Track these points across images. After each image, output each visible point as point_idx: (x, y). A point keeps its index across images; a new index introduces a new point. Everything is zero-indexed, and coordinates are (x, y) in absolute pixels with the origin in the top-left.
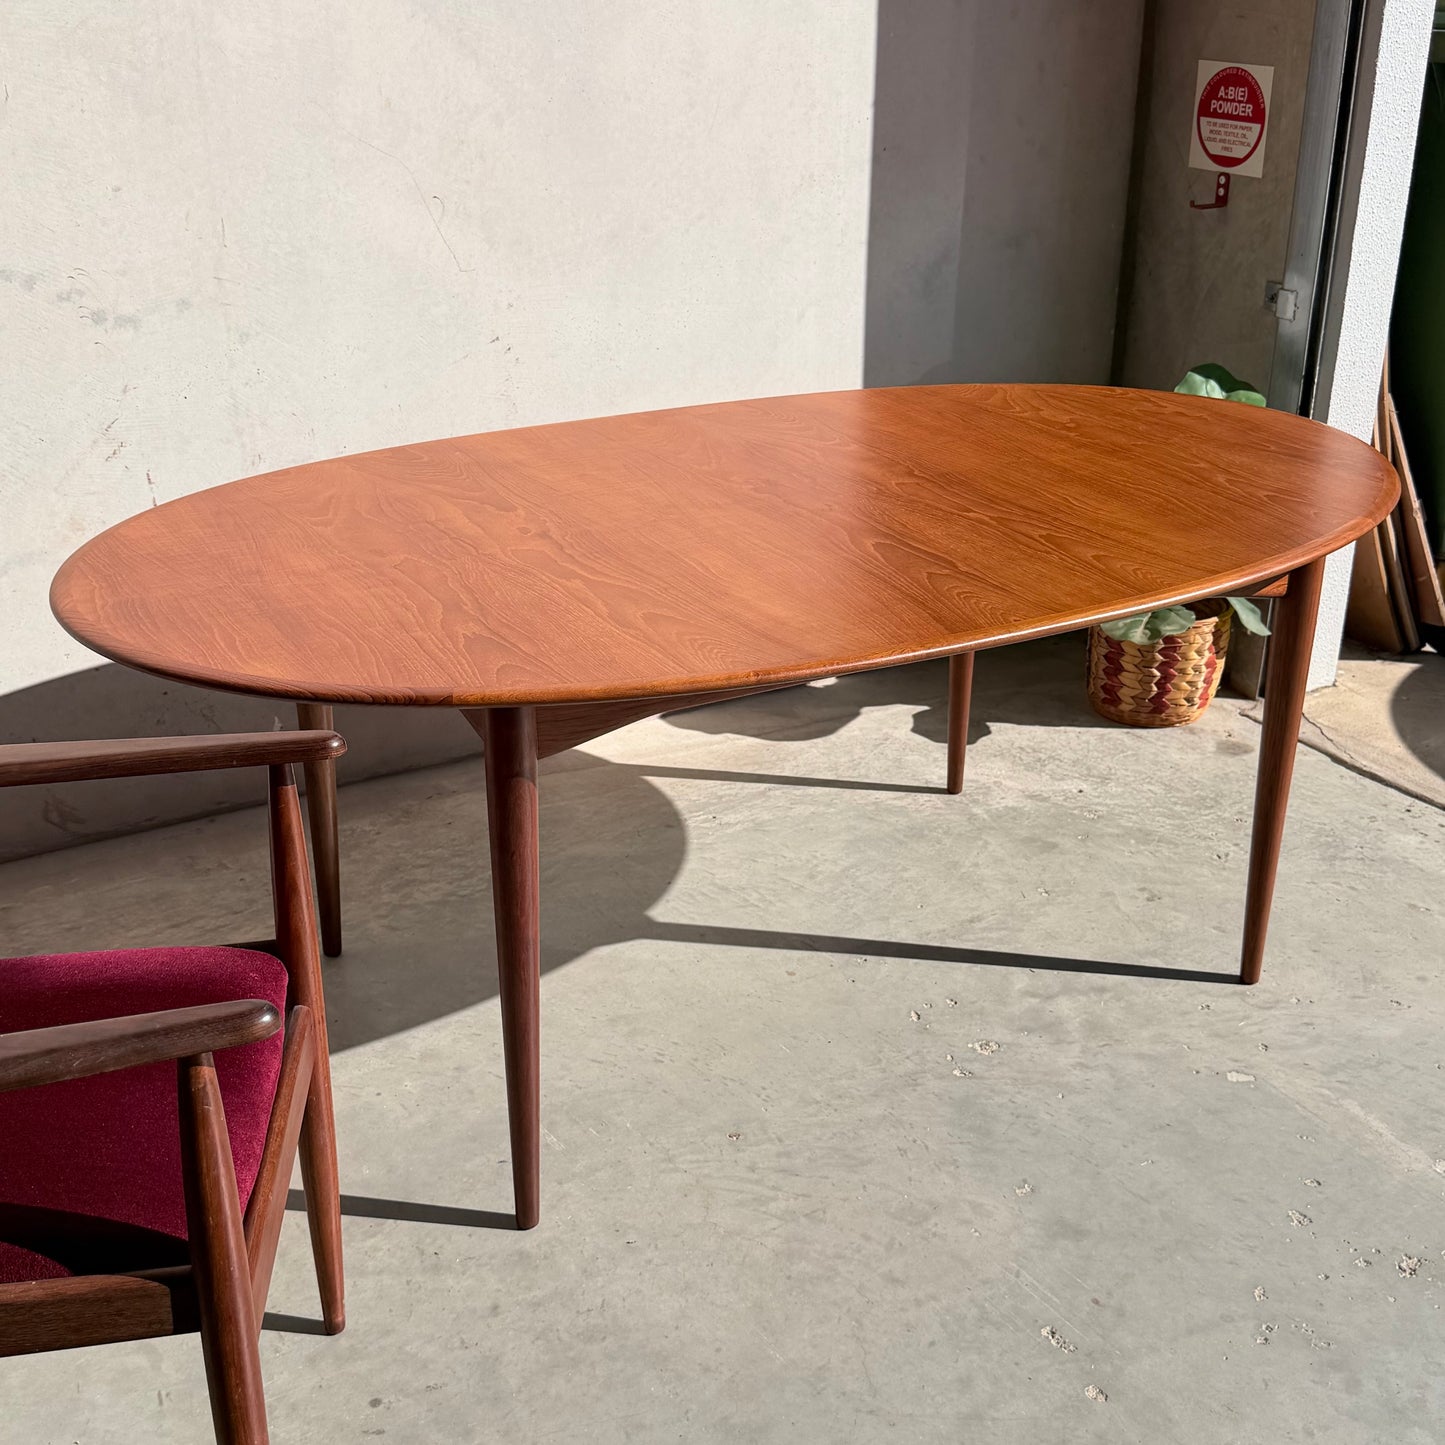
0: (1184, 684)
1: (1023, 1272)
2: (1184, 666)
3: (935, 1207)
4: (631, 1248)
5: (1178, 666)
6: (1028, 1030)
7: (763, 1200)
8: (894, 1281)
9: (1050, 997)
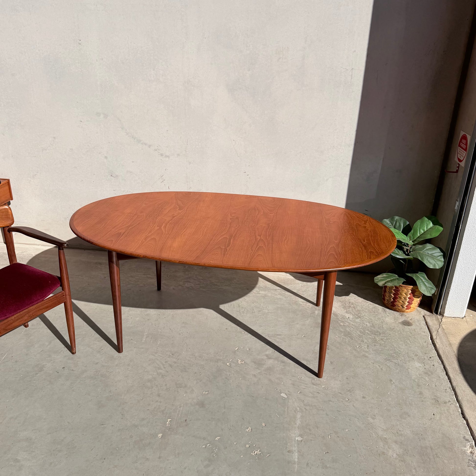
0: (401, 301)
1: (182, 407)
2: (401, 296)
3: (186, 386)
4: (129, 365)
5: (399, 296)
6: (255, 363)
7: (160, 368)
8: (159, 395)
9: (270, 358)
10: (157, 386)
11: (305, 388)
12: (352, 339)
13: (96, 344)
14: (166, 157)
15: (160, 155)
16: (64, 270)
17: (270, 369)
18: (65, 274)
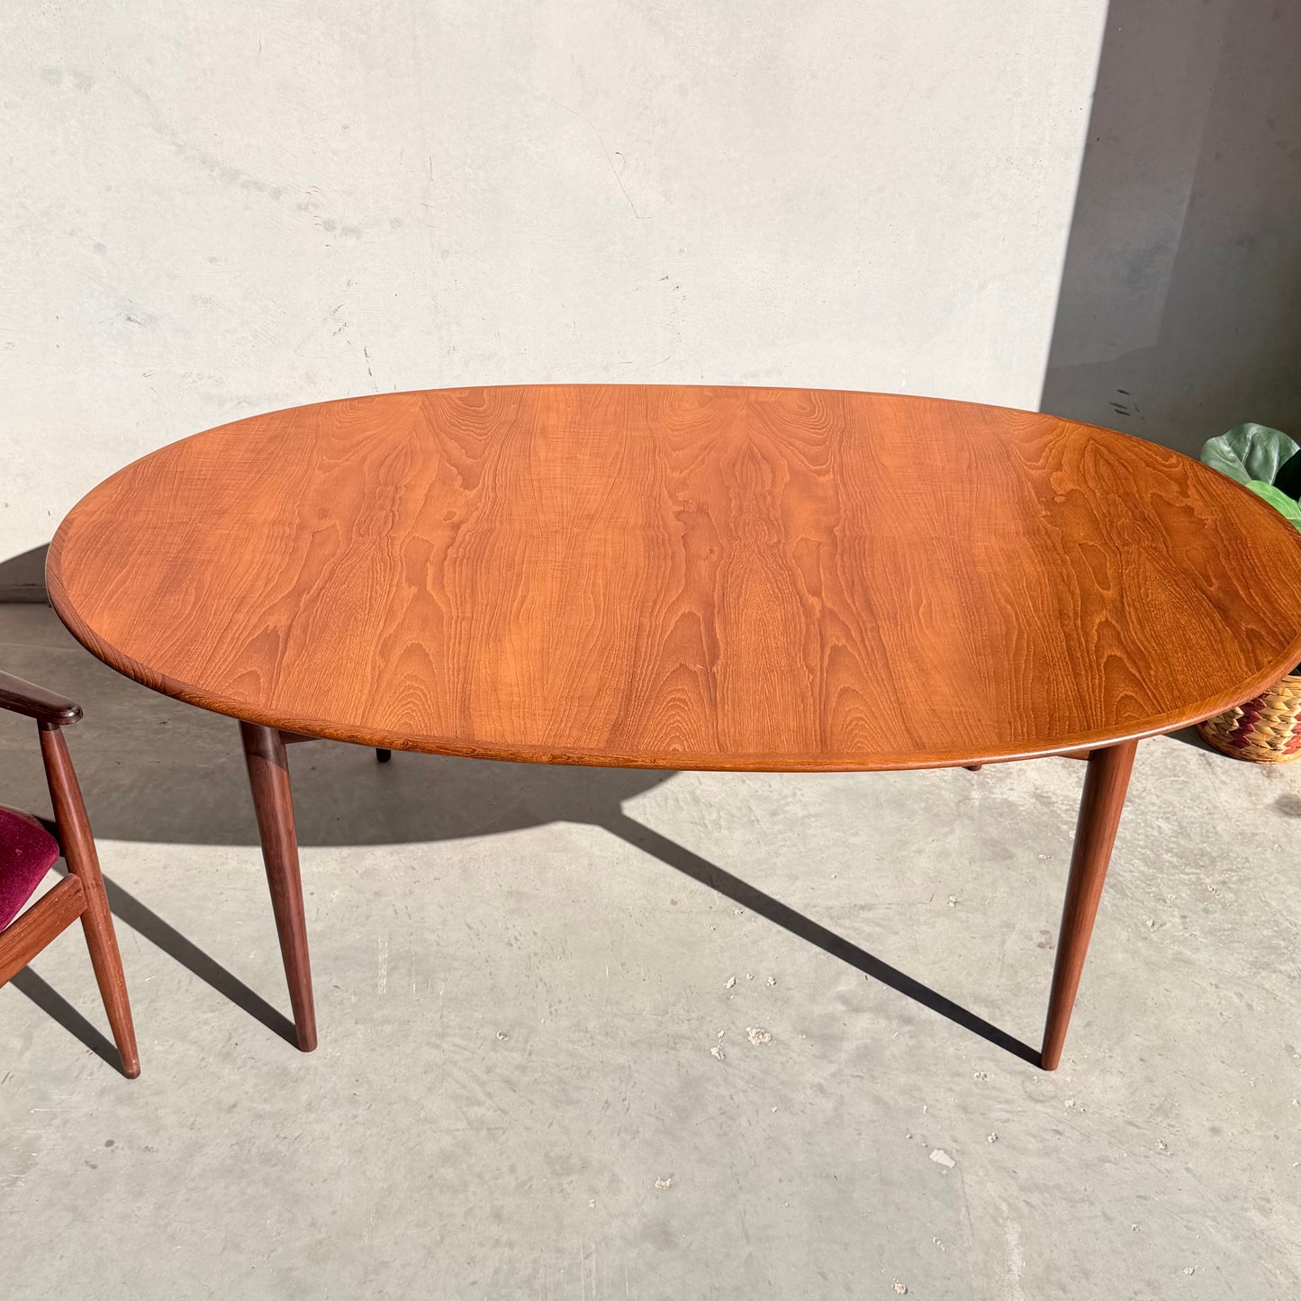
0: (1269, 728)
1: (594, 1256)
2: (1270, 713)
3: (585, 1166)
4: (353, 1100)
5: (1264, 711)
6: (808, 1034)
7: (472, 1101)
8: (497, 1216)
9: (857, 1010)
10: (480, 1176)
11: (1007, 1121)
12: (1125, 896)
13: (206, 1023)
14: (346, 234)
15: (322, 228)
16: (70, 801)
17: (866, 1056)
18: (74, 815)
